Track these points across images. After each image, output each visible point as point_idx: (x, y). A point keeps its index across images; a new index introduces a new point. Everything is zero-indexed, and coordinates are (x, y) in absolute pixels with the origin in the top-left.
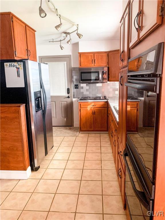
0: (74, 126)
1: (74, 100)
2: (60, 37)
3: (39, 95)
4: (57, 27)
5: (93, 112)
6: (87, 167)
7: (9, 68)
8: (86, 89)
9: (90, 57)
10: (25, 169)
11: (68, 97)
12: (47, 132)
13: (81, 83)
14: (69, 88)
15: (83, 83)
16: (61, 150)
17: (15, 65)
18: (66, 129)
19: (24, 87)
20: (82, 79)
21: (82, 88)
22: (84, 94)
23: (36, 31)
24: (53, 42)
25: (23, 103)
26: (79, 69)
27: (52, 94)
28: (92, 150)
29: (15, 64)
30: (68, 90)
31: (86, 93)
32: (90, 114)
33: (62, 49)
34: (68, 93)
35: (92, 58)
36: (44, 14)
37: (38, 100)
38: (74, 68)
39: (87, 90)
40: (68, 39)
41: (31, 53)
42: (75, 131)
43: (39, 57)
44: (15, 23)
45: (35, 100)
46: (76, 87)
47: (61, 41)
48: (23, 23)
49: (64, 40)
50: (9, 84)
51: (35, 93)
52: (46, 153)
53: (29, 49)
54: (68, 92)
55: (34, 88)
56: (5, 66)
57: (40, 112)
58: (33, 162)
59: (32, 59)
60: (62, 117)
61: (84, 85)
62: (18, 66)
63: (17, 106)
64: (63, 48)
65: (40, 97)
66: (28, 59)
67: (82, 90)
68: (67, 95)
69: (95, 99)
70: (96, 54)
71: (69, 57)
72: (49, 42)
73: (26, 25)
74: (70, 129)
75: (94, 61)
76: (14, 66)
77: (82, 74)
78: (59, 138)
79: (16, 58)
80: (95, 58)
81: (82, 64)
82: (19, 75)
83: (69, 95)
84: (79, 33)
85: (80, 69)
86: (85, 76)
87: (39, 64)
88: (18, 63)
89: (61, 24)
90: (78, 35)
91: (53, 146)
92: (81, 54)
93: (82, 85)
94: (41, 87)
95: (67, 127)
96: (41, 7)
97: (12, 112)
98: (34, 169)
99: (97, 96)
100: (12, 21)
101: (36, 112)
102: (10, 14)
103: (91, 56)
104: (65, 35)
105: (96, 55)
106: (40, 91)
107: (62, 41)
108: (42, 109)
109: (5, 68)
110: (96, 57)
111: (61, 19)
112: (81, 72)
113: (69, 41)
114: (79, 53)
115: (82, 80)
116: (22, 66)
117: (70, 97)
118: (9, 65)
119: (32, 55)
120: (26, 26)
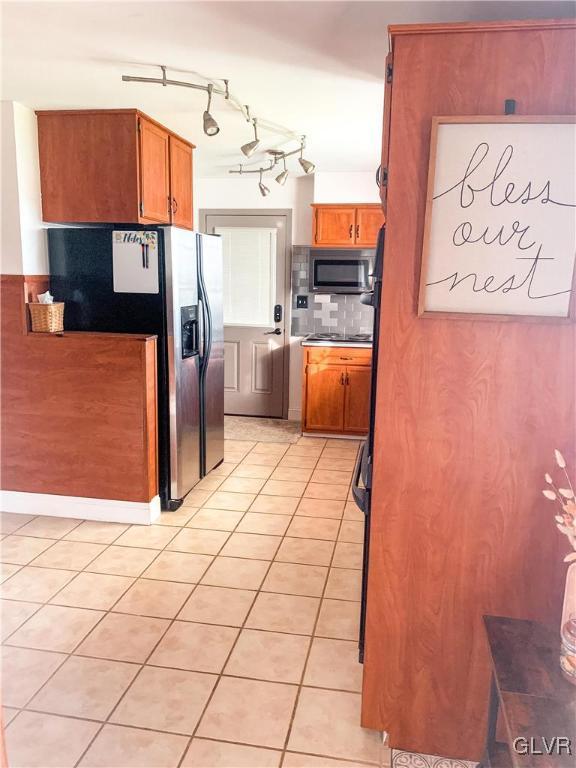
0: (290, 417)
1: (293, 340)
2: (260, 161)
3: (192, 316)
4: (246, 149)
5: (344, 377)
6: (304, 511)
7: (123, 245)
8: (331, 312)
9: (344, 219)
10: (146, 499)
11: (277, 332)
12: (207, 429)
13: (315, 291)
14: (280, 306)
15: (321, 293)
16: (241, 472)
17: (138, 236)
18: (265, 424)
19: (157, 292)
20: (319, 280)
21: (319, 306)
22: (323, 325)
23: (195, 147)
24: (240, 172)
25: (153, 333)
26: (311, 251)
27: (229, 320)
28: (327, 478)
29: (140, 234)
30: (278, 309)
31: (330, 323)
32: (333, 381)
33: (264, 195)
34: (278, 319)
35: (349, 222)
36: (215, 130)
37: (191, 330)
38: (298, 248)
39: (333, 314)
40: (279, 168)
41: (178, 207)
42: (288, 429)
43: (200, 210)
44: (145, 134)
45: (183, 327)
46: (302, 302)
47: (261, 170)
48: (165, 130)
49: (271, 168)
50: (122, 285)
51: (184, 311)
52: (203, 473)
53: (174, 195)
54: (276, 316)
55: (181, 298)
56: (114, 240)
57: (192, 361)
58: (166, 490)
59: (181, 222)
60: (256, 389)
61: (324, 299)
62: (145, 241)
63: (139, 340)
64: (266, 192)
65: (196, 322)
66: (171, 225)
67: (317, 314)
68: (274, 326)
69: (351, 340)
70: (364, 211)
71: (286, 215)
72: (231, 172)
73: (171, 135)
74: (277, 424)
75: (357, 230)
76: (135, 240)
77: (319, 267)
78: (241, 443)
79: (141, 221)
80: (360, 223)
81: (320, 238)
82: (145, 264)
83: (280, 325)
84: (307, 160)
85: (313, 252)
86: (326, 273)
87: (198, 238)
88: (147, 232)
89: (257, 141)
90: (302, 164)
91: (222, 461)
92: (318, 209)
93: (318, 298)
94: (200, 298)
95: (269, 420)
96: (207, 112)
97: (124, 352)
98: (169, 506)
99: (360, 333)
100: (139, 131)
101: (184, 357)
102: (134, 114)
103: (349, 215)
104: (272, 157)
105: (363, 215)
106: (197, 307)
107: (264, 173)
108: (198, 353)
109: (114, 245)
110: (363, 219)
111: (258, 128)
112: (316, 261)
113: (282, 175)
114: (313, 205)
115: (317, 283)
116: (156, 241)
117: (282, 331)
118: (123, 236)
119: (180, 209)
120: (172, 138)
